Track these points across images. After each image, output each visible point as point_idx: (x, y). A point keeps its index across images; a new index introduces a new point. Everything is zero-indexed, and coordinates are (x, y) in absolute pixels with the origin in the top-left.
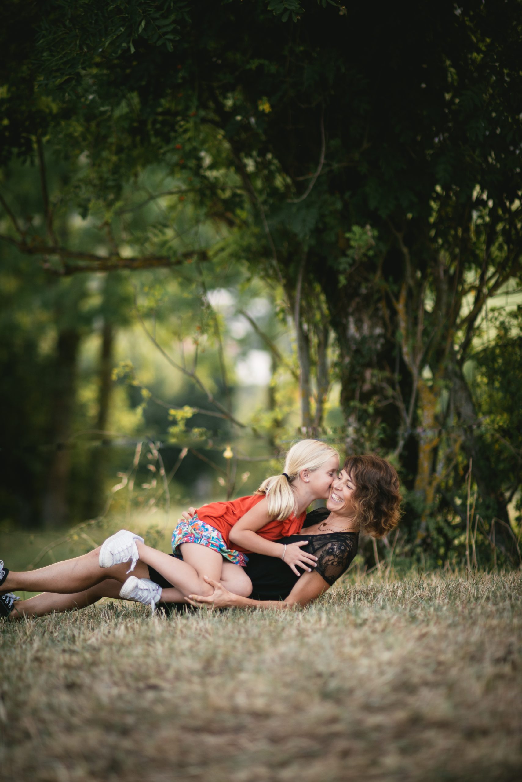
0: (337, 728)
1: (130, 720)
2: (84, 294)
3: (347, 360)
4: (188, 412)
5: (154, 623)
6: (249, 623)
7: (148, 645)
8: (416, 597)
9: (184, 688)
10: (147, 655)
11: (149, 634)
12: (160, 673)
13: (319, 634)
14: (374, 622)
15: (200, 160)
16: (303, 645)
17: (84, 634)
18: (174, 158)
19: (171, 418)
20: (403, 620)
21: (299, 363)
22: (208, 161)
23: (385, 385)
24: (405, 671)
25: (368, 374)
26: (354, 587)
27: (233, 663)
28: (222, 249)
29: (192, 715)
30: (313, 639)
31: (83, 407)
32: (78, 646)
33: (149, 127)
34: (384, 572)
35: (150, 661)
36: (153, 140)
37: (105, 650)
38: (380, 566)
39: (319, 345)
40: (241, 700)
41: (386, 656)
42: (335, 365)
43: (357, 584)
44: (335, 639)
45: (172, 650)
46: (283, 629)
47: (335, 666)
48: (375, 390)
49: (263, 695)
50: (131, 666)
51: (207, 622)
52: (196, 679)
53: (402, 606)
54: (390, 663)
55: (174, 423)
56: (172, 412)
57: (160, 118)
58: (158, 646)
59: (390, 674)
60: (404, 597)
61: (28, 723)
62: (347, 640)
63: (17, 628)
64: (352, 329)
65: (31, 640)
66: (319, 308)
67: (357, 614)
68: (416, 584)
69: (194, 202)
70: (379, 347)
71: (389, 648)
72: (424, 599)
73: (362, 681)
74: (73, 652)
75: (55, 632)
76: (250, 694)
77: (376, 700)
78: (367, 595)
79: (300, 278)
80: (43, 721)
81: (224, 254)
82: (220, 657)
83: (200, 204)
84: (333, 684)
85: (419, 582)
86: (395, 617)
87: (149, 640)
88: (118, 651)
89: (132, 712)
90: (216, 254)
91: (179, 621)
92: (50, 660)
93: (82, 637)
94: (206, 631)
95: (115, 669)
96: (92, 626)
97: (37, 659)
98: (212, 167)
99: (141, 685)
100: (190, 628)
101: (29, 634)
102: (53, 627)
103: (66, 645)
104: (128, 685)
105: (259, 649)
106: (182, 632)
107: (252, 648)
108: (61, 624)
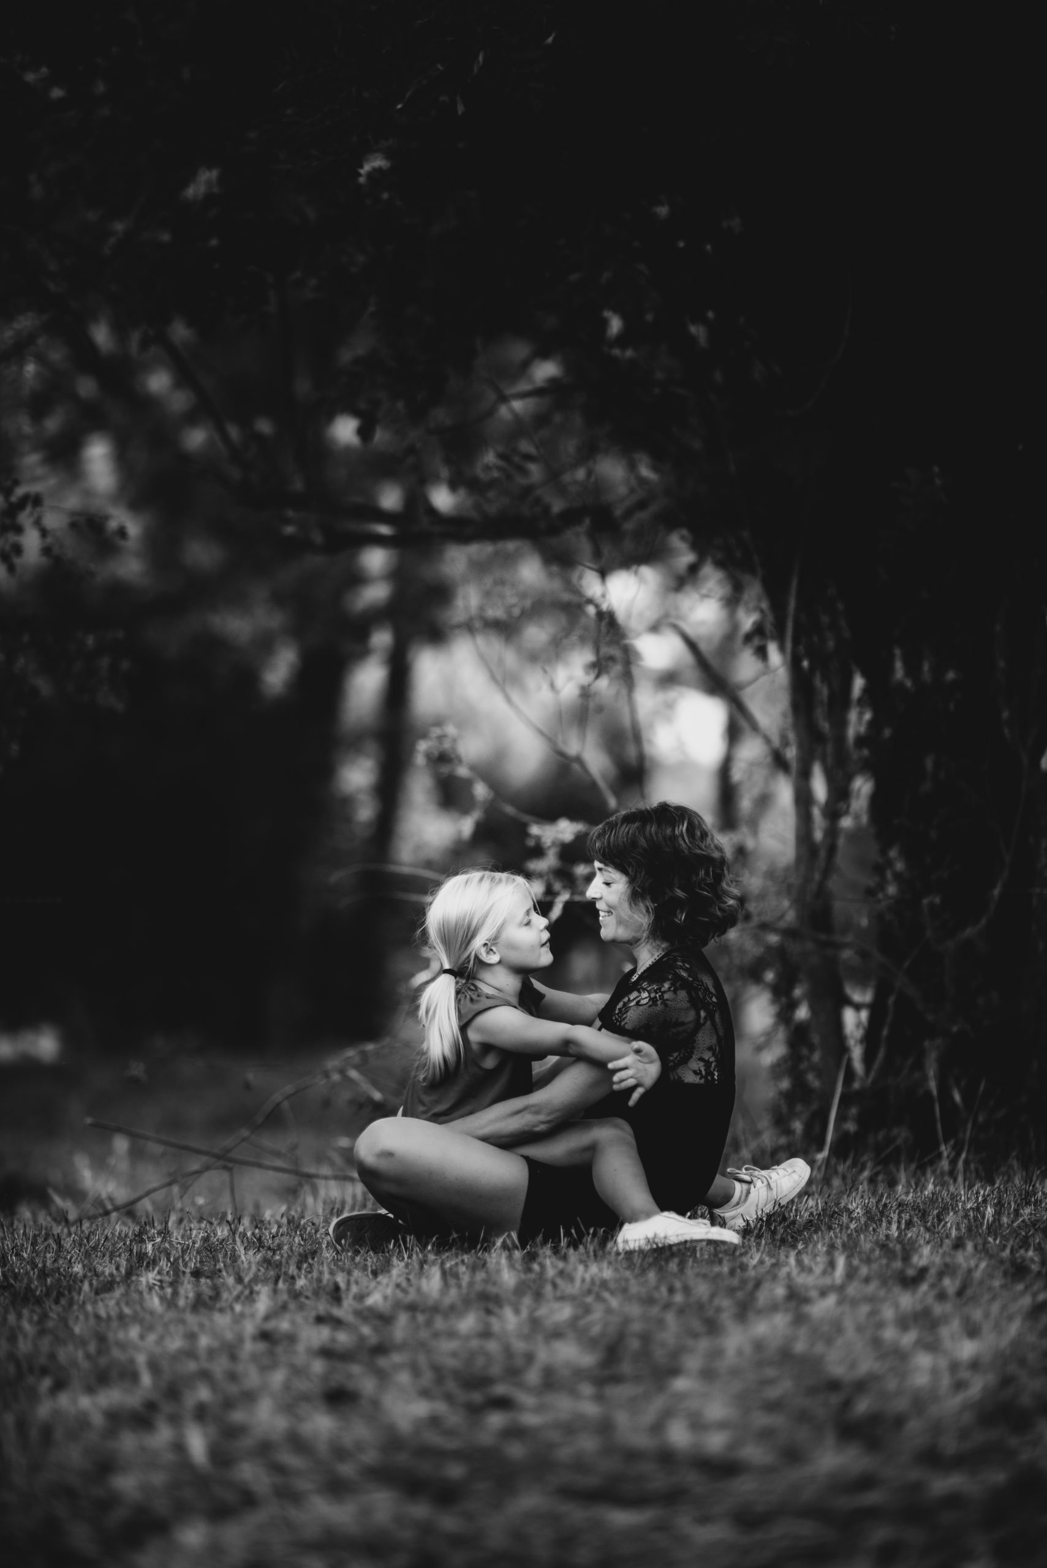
0: (872, 1498)
1: (455, 1471)
2: (357, 579)
3: (888, 732)
4: (565, 830)
5: (498, 1263)
6: (689, 1272)
7: (489, 1312)
8: (1023, 1221)
9: (563, 1405)
10: (486, 1334)
11: (492, 1290)
12: (513, 1373)
13: (831, 1300)
14: (941, 1275)
15: (601, 324)
16: (800, 1319)
17: (357, 1283)
18: (550, 321)
19: (531, 843)
20: (999, 1273)
21: (791, 736)
22: (615, 327)
24: (1006, 1381)
25: (929, 762)
26: (897, 1197)
27: (659, 1355)
28: (642, 505)
29: (579, 1465)
30: (822, 1308)
31: (347, 802)
32: (345, 1311)
34: (953, 1162)
35: (492, 1346)
37: (403, 1319)
38: (946, 1149)
39: (832, 697)
40: (679, 1435)
41: (967, 1349)
42: (862, 742)
43: (900, 1188)
44: (865, 1309)
45: (535, 1323)
46: (758, 1284)
47: (867, 1365)
48: (943, 795)
49: (722, 1425)
50: (454, 1354)
51: (605, 1264)
52: (587, 1389)
53: (995, 1240)
54: (975, 1365)
55: (538, 852)
56: (535, 830)
58: (508, 1314)
59: (977, 1386)
60: (999, 1220)
61: (249, 1472)
62: (888, 1313)
63: (222, 1265)
64: (899, 671)
65: (252, 1292)
66: (834, 627)
67: (906, 1258)
68: (1022, 1193)
69: (587, 413)
71: (972, 1331)
72: (1038, 1226)
73: (920, 1402)
74: (337, 1323)
75: (300, 1277)
76: (697, 1424)
77: (950, 1445)
78: (924, 1215)
79: (797, 564)
80: (279, 1469)
81: (643, 516)
82: (634, 1344)
83: (596, 415)
84: (863, 1406)
85: (1027, 1188)
86: (983, 1265)
87: (490, 1302)
88: (429, 1323)
89: (458, 1455)
90: (629, 513)
91: (548, 1262)
92: (291, 1339)
93: (354, 1289)
94: (604, 1284)
95: (422, 1359)
96: (374, 1268)
97: (265, 1336)
98: (622, 340)
99: (477, 1397)
100: (570, 1278)
101: (247, 1280)
102: (295, 1267)
103: (322, 1307)
104: (449, 1398)
105: (713, 1327)
106: (555, 1286)
107: (697, 1325)
108: (310, 1261)
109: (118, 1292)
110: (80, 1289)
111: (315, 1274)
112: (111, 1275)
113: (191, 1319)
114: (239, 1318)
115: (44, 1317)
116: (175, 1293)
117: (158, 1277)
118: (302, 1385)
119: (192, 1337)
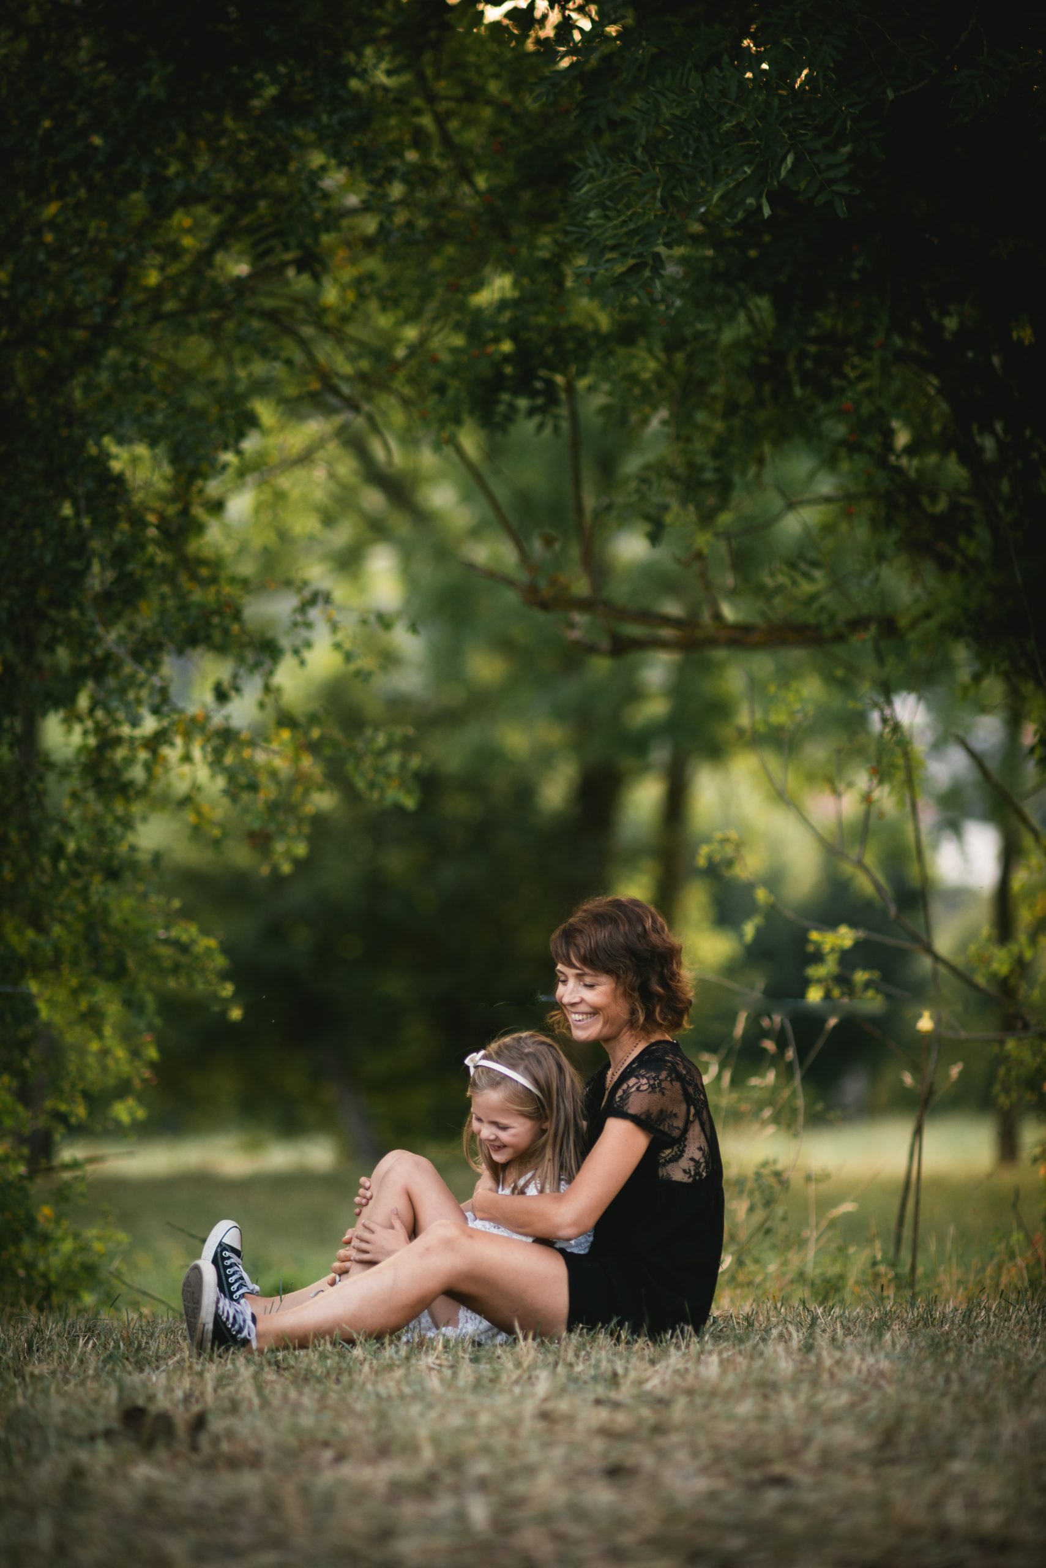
2: (634, 694)
4: (845, 937)
7: (765, 1397)
9: (841, 1484)
10: (763, 1417)
11: (769, 1376)
12: (792, 1454)
15: (889, 434)
17: (635, 1369)
18: (838, 430)
19: (811, 948)
22: (902, 439)
27: (937, 1439)
28: (927, 615)
32: (625, 1392)
33: (791, 365)
35: (771, 1430)
36: (798, 392)
37: (681, 1402)
40: (955, 1512)
45: (813, 1409)
49: (997, 1505)
50: (732, 1436)
52: (864, 1470)
55: (817, 957)
56: (815, 936)
57: (812, 349)
58: (786, 1399)
65: (531, 1377)
69: (873, 521)
74: (616, 1405)
75: (578, 1364)
81: (928, 626)
82: (910, 1429)
83: (884, 523)
87: (767, 1388)
88: (706, 1407)
89: (735, 1528)
90: (913, 624)
91: (825, 1354)
92: (570, 1419)
93: (632, 1375)
94: (882, 1374)
95: (701, 1440)
96: (652, 1357)
97: (545, 1416)
98: (911, 450)
99: (756, 1475)
100: (849, 1368)
101: (525, 1365)
102: (573, 1354)
103: (600, 1390)
104: (727, 1475)
105: (989, 1416)
106: (832, 1375)
107: (974, 1414)
108: (588, 1349)
109: (399, 1373)
110: (360, 1371)
111: (593, 1361)
112: (391, 1358)
113: (471, 1399)
114: (518, 1401)
115: (324, 1396)
116: (455, 1375)
117: (438, 1362)
118: (581, 1460)
119: (472, 1415)
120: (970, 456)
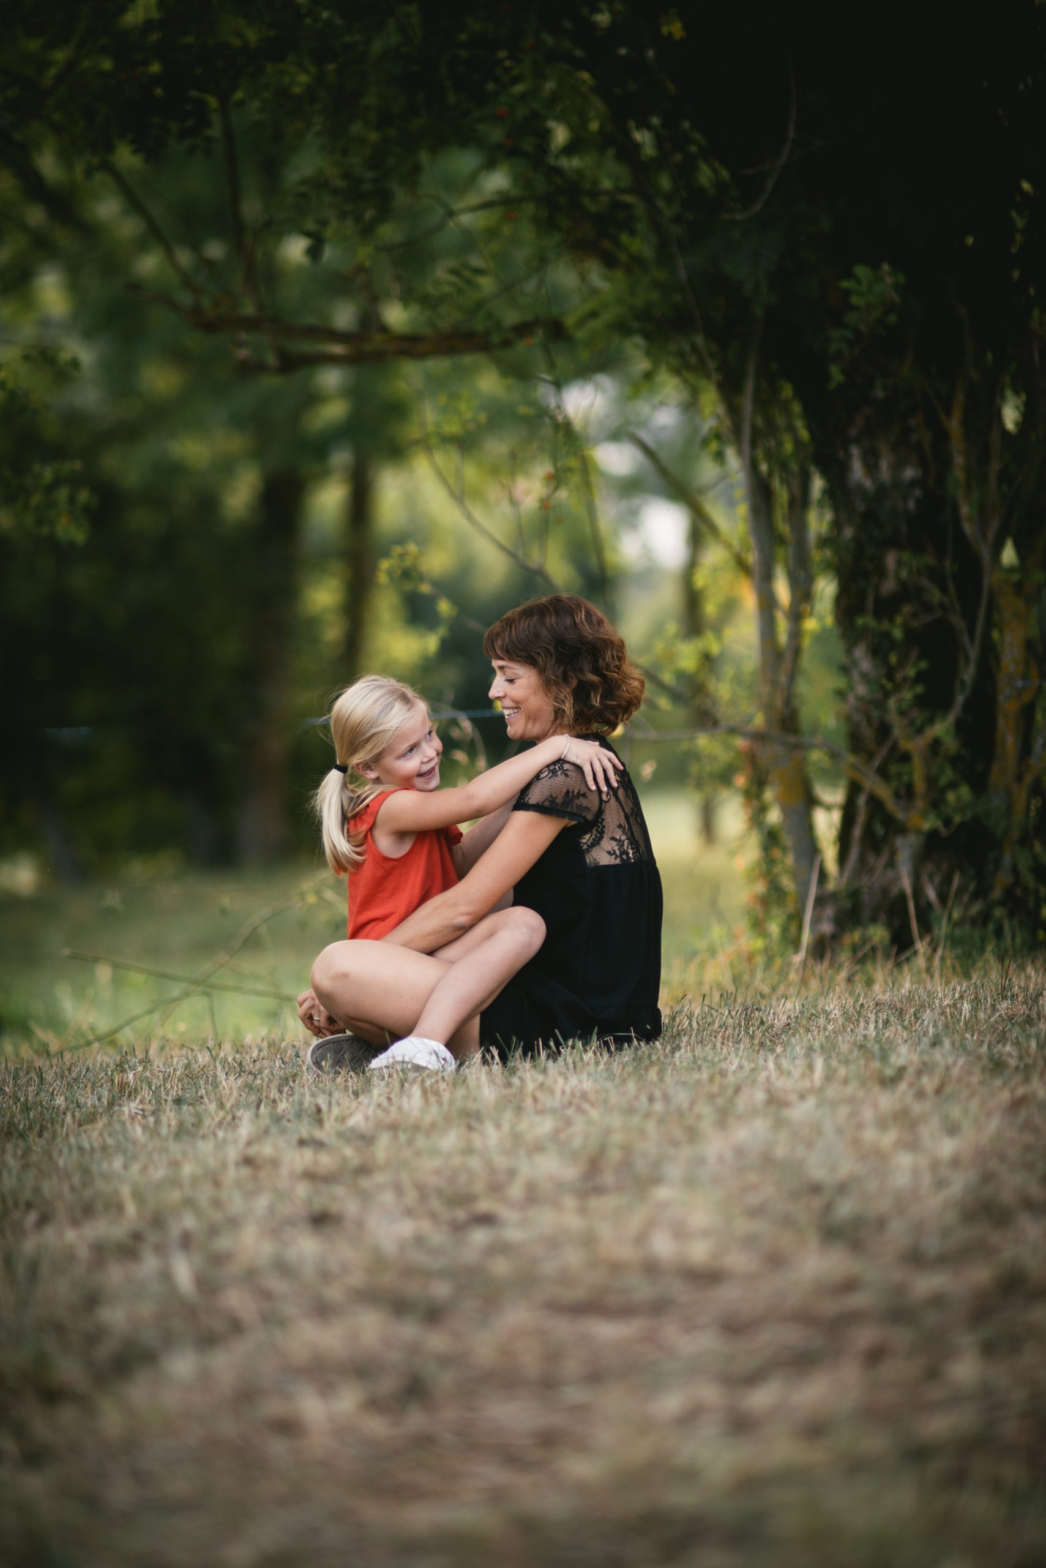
0: (858, 1300)
1: (441, 1290)
2: (314, 397)
3: (848, 532)
5: (478, 1079)
6: (668, 1079)
7: (470, 1128)
8: (1000, 1016)
9: (546, 1219)
10: (468, 1151)
11: (471, 1106)
12: (496, 1188)
13: (811, 1102)
14: (919, 1073)
15: (545, 135)
16: (779, 1124)
17: (338, 1104)
18: (496, 134)
20: (977, 1070)
21: (752, 541)
22: (560, 138)
23: (925, 582)
24: (987, 1178)
25: (890, 560)
26: (874, 996)
27: (641, 1166)
28: (593, 314)
29: (565, 1278)
30: (801, 1112)
31: (313, 623)
32: (327, 1132)
33: (443, 72)
34: (930, 959)
35: (475, 1163)
36: (452, 98)
37: (384, 1140)
38: (923, 946)
39: (792, 503)
40: (663, 1246)
41: (947, 1147)
42: (824, 542)
43: (877, 988)
44: (844, 1111)
45: (516, 1137)
46: (737, 1090)
47: (847, 1167)
48: (906, 593)
49: (705, 1233)
50: (437, 1172)
51: (584, 1076)
52: (570, 1202)
53: (972, 1036)
54: (955, 1162)
57: (464, 54)
58: (489, 1128)
59: (959, 1184)
60: (976, 1016)
61: (236, 1300)
62: (868, 1114)
63: (204, 1091)
64: (857, 471)
65: (234, 1118)
66: (791, 429)
67: (884, 1057)
68: (998, 987)
69: (536, 221)
70: (912, 505)
71: (952, 1130)
72: (1015, 1020)
73: (901, 1204)
74: (319, 1145)
75: (281, 1100)
76: (680, 1232)
77: (932, 1245)
78: (901, 1013)
79: (751, 368)
80: (267, 1295)
81: (595, 324)
82: (616, 1155)
83: (546, 225)
84: (845, 1209)
85: (1003, 983)
86: (961, 1062)
87: (471, 1118)
88: (410, 1142)
89: (444, 1274)
90: (581, 324)
91: (528, 1076)
92: (275, 1163)
93: (336, 1111)
94: (584, 1096)
95: (405, 1178)
96: (355, 1088)
97: (248, 1161)
98: (569, 150)
99: (461, 1214)
100: (552, 1092)
101: (228, 1106)
102: (277, 1090)
103: (304, 1129)
104: (433, 1216)
105: (693, 1135)
106: (535, 1099)
107: (678, 1133)
108: (291, 1083)
109: (100, 1124)
110: (63, 1120)
111: (296, 1097)
112: (93, 1106)
113: (175, 1148)
114: (221, 1146)
115: (28, 1151)
116: (157, 1122)
117: (141, 1107)
118: (285, 1209)
119: (175, 1165)
120: (628, 152)
